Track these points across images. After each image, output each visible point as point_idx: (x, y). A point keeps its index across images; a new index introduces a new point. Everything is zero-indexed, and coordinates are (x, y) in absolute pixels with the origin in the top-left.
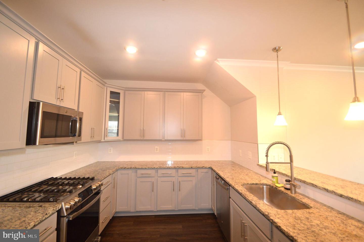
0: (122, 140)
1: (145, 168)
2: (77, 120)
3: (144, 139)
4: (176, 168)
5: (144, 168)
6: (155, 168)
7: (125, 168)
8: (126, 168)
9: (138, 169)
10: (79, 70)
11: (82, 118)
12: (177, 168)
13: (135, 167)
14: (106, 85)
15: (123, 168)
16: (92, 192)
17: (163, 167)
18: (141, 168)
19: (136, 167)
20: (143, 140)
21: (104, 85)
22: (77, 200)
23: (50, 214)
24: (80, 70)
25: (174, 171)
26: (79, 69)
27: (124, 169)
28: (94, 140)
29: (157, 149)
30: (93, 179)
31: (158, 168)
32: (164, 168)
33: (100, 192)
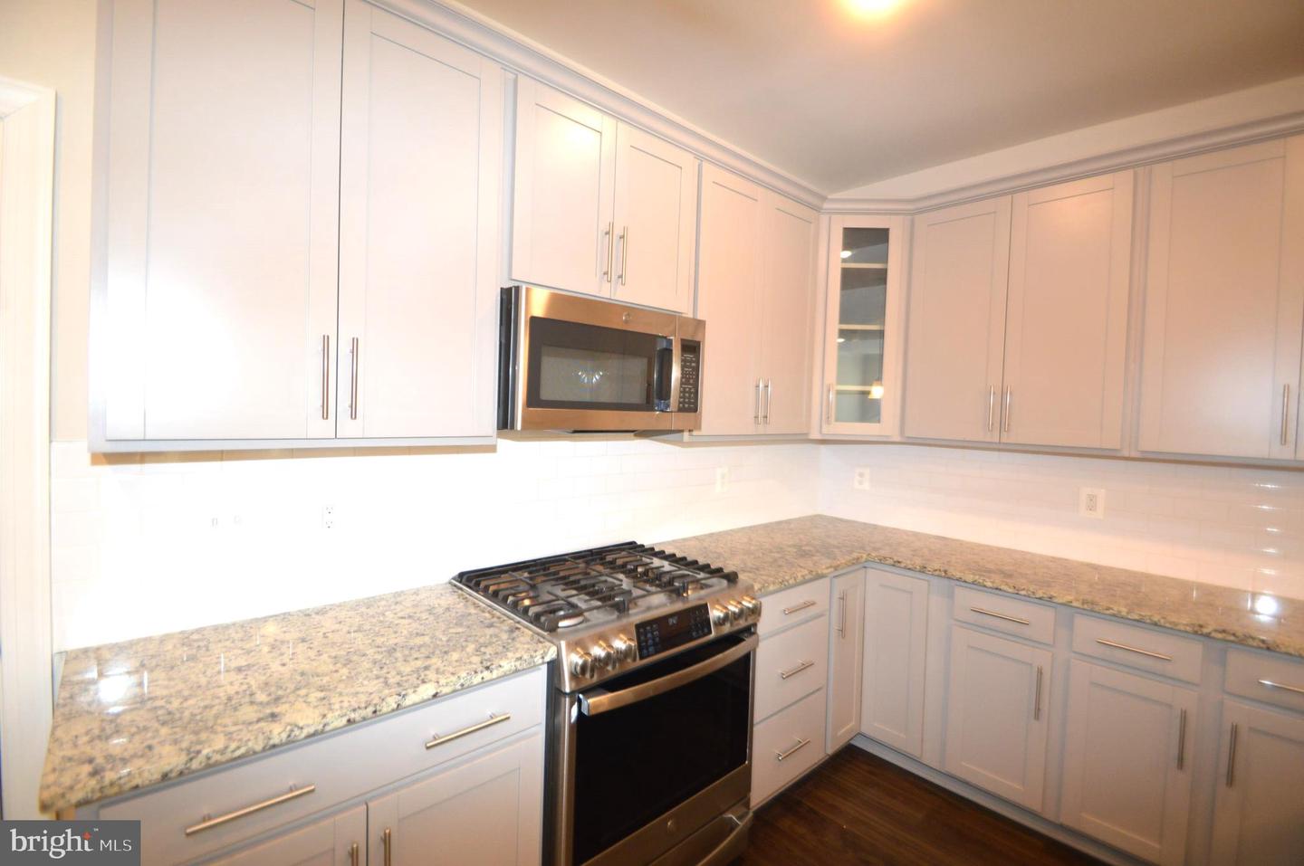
0: (898, 439)
1: (995, 586)
2: (671, 350)
3: (1004, 440)
4: (1208, 636)
5: (989, 584)
6: (1055, 600)
7: (896, 564)
8: (903, 565)
9: (958, 583)
10: (691, 157)
11: (699, 343)
12: (1220, 636)
13: (946, 568)
14: (826, 206)
15: (887, 562)
16: (706, 630)
17: (1108, 609)
18: (973, 583)
19: (945, 572)
20: (1001, 447)
21: (817, 209)
22: (620, 644)
23: (501, 670)
24: (697, 157)
25: (1195, 649)
26: (690, 154)
27: (894, 565)
28: (770, 429)
29: (1092, 498)
30: (732, 578)
31: (1075, 604)
32: (1114, 615)
33: (744, 640)
